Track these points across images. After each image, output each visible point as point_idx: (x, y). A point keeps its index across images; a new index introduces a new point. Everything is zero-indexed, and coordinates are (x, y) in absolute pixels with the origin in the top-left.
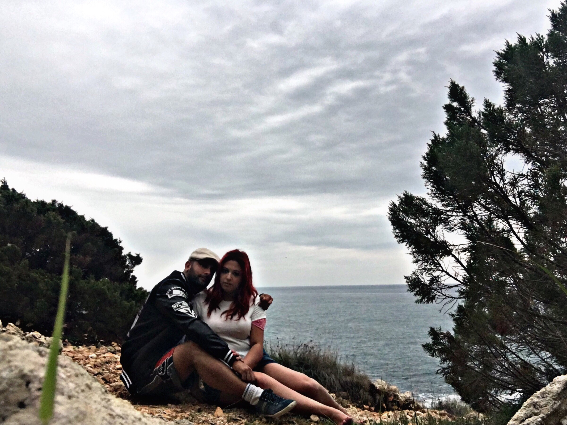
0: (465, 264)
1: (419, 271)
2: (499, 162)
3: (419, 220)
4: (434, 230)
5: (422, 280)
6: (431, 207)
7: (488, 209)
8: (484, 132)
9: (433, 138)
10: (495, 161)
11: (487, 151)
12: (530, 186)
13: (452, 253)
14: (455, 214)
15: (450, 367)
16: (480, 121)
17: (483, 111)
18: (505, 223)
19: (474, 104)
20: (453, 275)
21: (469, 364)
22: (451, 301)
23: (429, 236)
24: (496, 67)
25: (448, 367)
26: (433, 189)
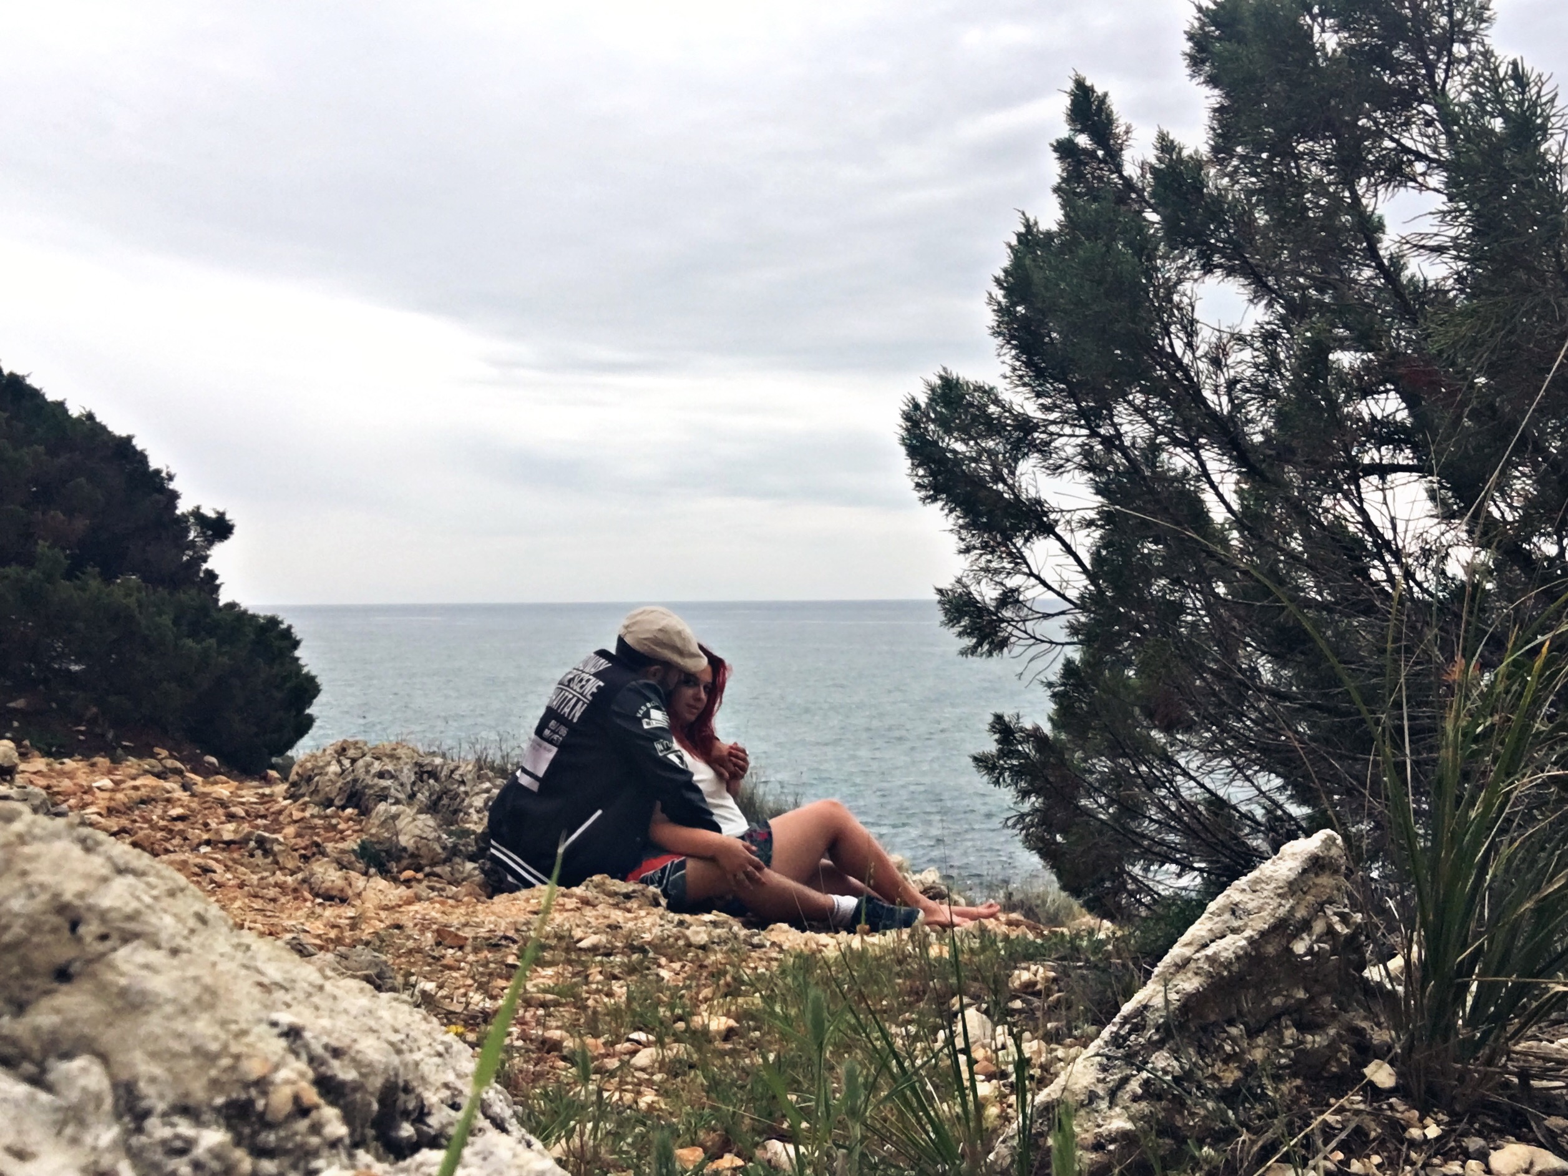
0: (1087, 562)
1: (971, 574)
2: (1186, 300)
3: (977, 443)
4: (1012, 473)
5: (979, 598)
6: (1010, 411)
7: (1151, 421)
8: (1152, 216)
9: (1022, 230)
10: (1176, 298)
11: (1157, 269)
12: (1256, 366)
13: (1057, 530)
14: (1067, 430)
15: (1037, 810)
16: (1144, 189)
17: (1154, 161)
18: (1188, 458)
19: (1130, 142)
20: (1056, 586)
21: (1083, 802)
22: (1047, 652)
23: (1001, 486)
24: (1190, 44)
25: (1035, 811)
26: (1018, 364)
